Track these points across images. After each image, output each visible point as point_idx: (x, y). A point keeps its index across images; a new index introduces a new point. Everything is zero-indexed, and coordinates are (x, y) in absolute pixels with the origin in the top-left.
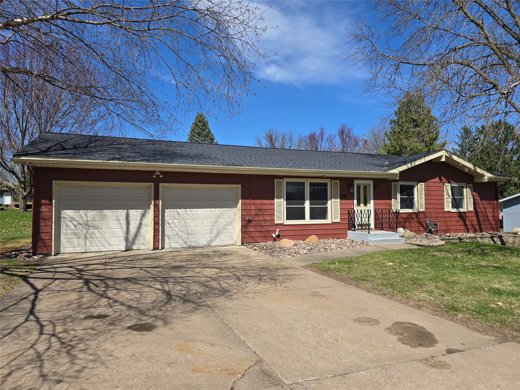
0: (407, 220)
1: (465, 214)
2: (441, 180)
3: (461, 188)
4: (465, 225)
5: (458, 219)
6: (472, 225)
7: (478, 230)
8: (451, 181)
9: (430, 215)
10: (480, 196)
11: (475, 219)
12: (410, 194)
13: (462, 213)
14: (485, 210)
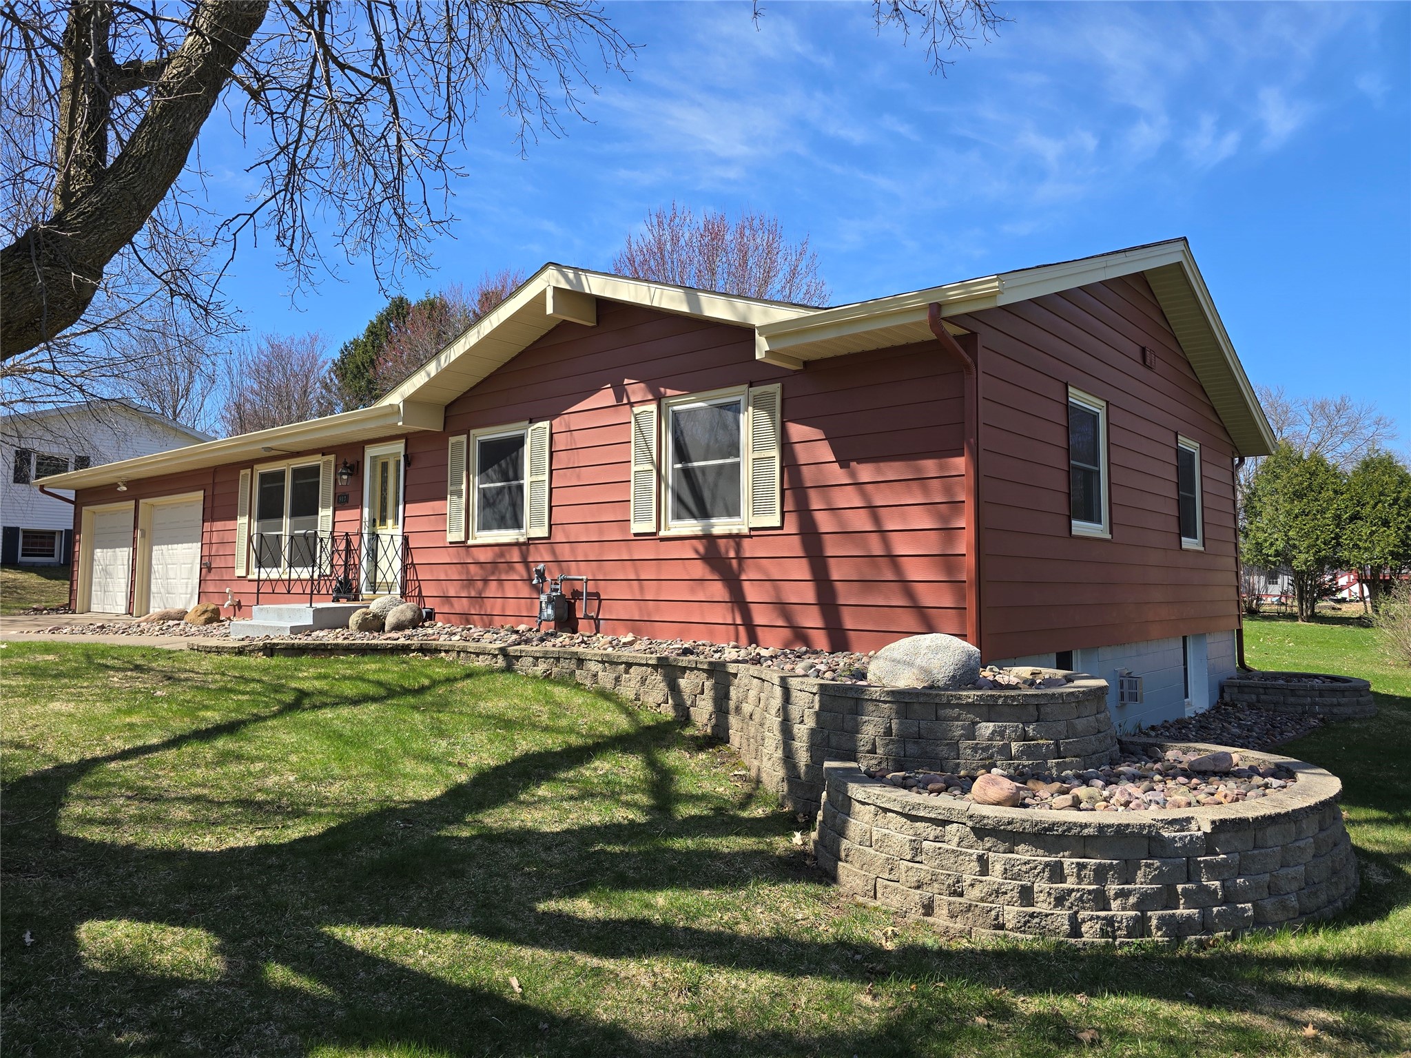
0: (493, 573)
1: (738, 548)
2: (620, 392)
3: (729, 415)
4: (739, 602)
5: (699, 569)
6: (782, 608)
7: (820, 640)
8: (669, 392)
9: (573, 551)
10: (832, 439)
11: (801, 570)
12: (511, 474)
13: (722, 542)
14: (876, 519)
